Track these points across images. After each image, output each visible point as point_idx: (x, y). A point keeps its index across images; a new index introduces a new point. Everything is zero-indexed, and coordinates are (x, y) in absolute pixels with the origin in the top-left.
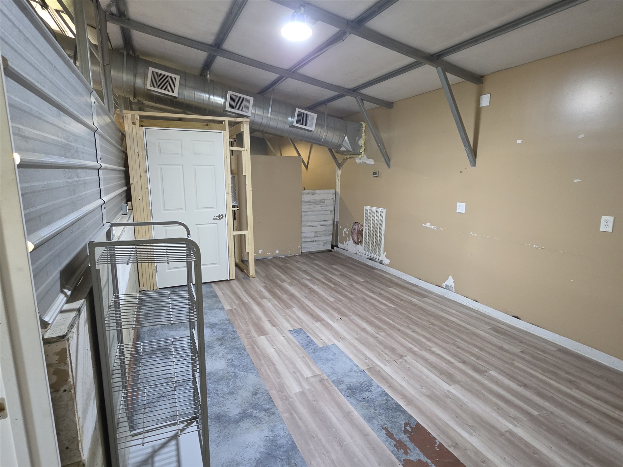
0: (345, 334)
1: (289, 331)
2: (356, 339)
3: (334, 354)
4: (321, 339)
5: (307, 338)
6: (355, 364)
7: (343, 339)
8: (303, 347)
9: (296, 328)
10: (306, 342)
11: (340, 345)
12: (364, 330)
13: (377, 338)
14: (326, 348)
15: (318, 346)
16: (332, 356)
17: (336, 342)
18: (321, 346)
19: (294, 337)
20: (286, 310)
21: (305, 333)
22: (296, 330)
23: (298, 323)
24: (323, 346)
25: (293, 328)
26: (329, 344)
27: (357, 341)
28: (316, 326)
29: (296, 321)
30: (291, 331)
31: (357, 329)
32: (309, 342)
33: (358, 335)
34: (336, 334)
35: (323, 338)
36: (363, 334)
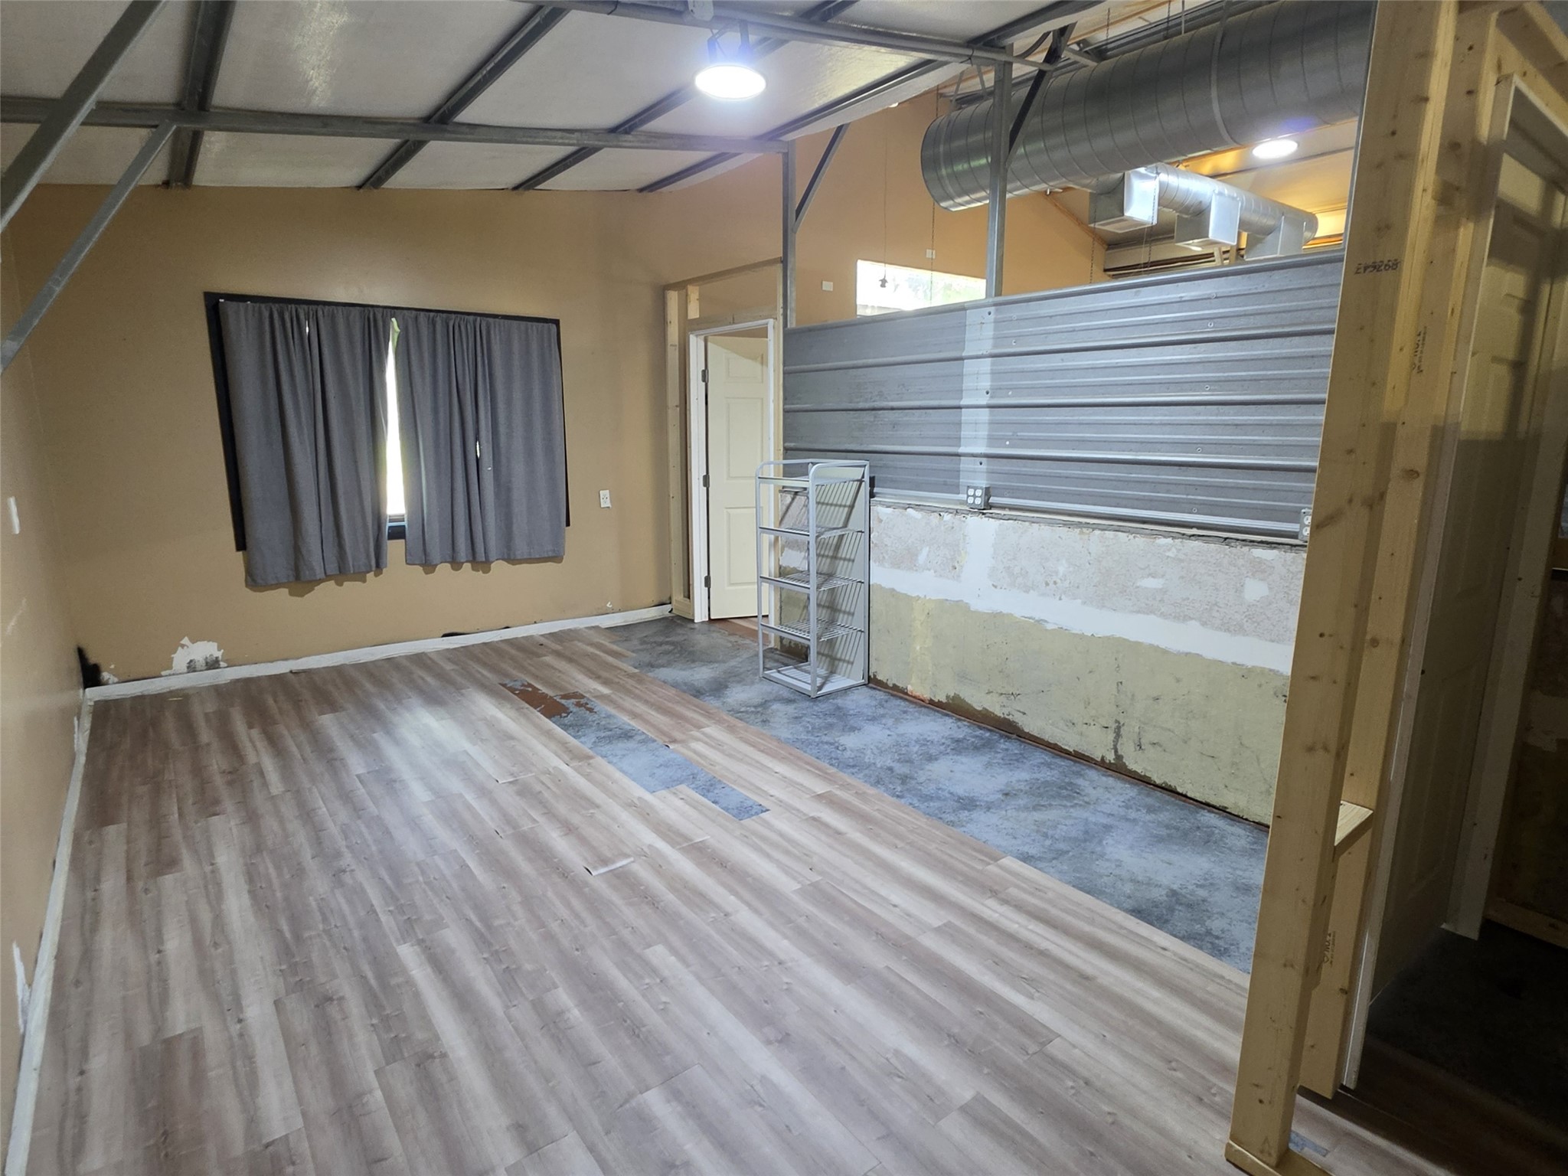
0: (624, 816)
1: (768, 810)
2: (598, 806)
3: (652, 775)
4: (682, 799)
5: (717, 799)
6: (614, 764)
7: (631, 805)
8: (720, 781)
9: (754, 817)
10: (716, 791)
11: (638, 792)
12: (569, 829)
13: (546, 811)
14: (669, 784)
15: (688, 786)
16: (655, 771)
17: (648, 797)
18: (683, 787)
19: (747, 798)
20: (816, 878)
21: (726, 809)
22: (752, 815)
23: (755, 833)
24: (678, 787)
25: (760, 818)
26: (664, 793)
27: (598, 801)
28: (701, 829)
29: (764, 839)
30: (762, 812)
31: (589, 831)
32: (708, 791)
33: (592, 816)
34: (645, 814)
35: (680, 803)
36: (576, 819)
